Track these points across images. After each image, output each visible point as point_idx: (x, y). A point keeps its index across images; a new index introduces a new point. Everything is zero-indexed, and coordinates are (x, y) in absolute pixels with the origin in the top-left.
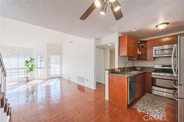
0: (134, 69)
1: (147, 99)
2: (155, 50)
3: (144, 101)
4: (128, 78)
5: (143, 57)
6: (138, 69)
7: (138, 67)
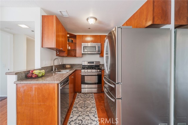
0: (63, 67)
1: (79, 102)
2: (84, 47)
3: (77, 108)
4: (58, 84)
5: (71, 54)
6: (68, 66)
7: (67, 65)
